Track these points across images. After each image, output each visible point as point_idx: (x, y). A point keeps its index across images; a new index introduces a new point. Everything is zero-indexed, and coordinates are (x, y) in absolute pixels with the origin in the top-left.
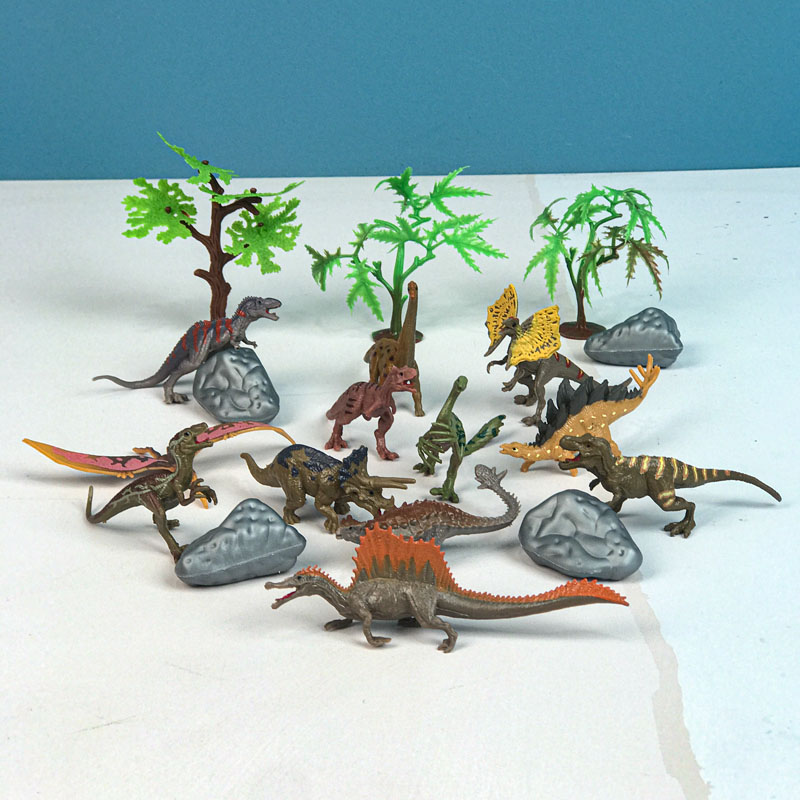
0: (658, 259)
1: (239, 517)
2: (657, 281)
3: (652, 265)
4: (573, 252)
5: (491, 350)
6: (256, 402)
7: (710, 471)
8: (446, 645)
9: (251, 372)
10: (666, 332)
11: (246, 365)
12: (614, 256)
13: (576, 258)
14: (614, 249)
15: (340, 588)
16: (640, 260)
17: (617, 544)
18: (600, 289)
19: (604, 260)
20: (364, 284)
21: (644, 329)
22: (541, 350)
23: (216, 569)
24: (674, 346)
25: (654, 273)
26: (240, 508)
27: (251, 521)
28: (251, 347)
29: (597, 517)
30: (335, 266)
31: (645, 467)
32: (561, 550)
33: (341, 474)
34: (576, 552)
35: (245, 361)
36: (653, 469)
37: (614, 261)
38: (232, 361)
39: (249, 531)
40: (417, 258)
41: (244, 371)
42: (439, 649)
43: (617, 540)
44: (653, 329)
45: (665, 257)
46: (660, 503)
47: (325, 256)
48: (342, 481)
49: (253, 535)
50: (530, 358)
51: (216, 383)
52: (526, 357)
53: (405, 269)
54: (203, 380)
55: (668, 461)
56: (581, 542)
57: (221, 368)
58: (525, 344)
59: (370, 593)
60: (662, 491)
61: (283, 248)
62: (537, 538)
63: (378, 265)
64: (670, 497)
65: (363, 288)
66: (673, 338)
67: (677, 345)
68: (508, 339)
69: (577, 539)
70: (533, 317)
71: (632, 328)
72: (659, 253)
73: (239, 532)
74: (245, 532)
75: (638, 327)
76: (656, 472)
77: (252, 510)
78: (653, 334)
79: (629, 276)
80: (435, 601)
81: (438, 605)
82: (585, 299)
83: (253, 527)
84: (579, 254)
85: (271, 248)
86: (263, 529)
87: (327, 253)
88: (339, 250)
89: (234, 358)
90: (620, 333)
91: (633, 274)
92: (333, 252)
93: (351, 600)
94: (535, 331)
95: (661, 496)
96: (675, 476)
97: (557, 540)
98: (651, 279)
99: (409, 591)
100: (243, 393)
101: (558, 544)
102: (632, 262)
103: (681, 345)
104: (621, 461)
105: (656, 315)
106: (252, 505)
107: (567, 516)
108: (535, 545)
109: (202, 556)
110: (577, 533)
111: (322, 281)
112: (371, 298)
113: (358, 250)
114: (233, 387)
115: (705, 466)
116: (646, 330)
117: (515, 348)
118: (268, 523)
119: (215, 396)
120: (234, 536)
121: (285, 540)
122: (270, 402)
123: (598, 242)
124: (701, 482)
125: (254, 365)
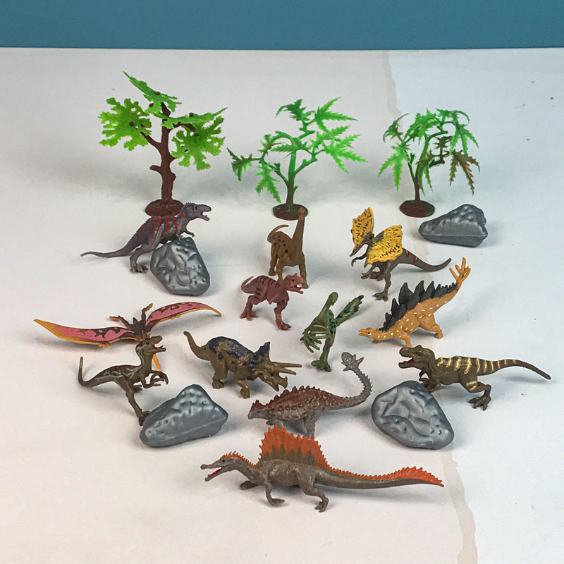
0: (472, 166)
1: (182, 401)
2: (471, 182)
3: (468, 171)
4: (413, 156)
5: (355, 252)
6: (194, 280)
7: (502, 362)
8: (321, 506)
9: (191, 258)
10: (476, 224)
11: (187, 253)
12: (441, 162)
13: (414, 162)
14: (441, 156)
15: (250, 465)
16: (459, 168)
17: (437, 426)
18: (431, 187)
19: (435, 163)
20: (268, 179)
21: (461, 221)
22: (389, 254)
23: (168, 438)
24: (482, 234)
25: (469, 176)
26: (183, 393)
27: (192, 404)
28: (191, 236)
29: (424, 404)
30: (248, 166)
31: (458, 365)
32: (399, 427)
33: (252, 363)
34: (409, 430)
35: (186, 250)
36: (463, 367)
37: (441, 165)
38: (178, 250)
39: (190, 412)
40: (304, 161)
41: (186, 257)
42: (316, 508)
43: (438, 423)
44: (467, 221)
45: (477, 164)
46: (468, 388)
47: (241, 159)
48: (253, 367)
49: (192, 414)
50: (381, 260)
51: (166, 264)
52: (378, 258)
53: (296, 168)
54: (157, 260)
55: (473, 360)
56: (412, 422)
57: (169, 255)
58: (378, 249)
59: (270, 470)
60: (469, 381)
61: (212, 153)
62: (383, 416)
63: (278, 165)
64: (474, 385)
65: (267, 182)
66: (480, 228)
67: (484, 233)
68: (366, 246)
69: (410, 420)
70: (384, 232)
71: (453, 220)
72: (473, 161)
73: (182, 413)
74: (187, 412)
75: (457, 220)
76: (465, 369)
77: (192, 395)
78: (467, 225)
79: (451, 180)
80: (314, 477)
81: (316, 479)
82: (420, 190)
83: (192, 408)
84: (417, 159)
85: (203, 153)
86: (200, 409)
87: (242, 157)
88: (251, 155)
89: (179, 248)
90: (444, 223)
91: (454, 179)
92: (247, 157)
93: (258, 474)
94: (385, 241)
95: (468, 384)
96: (478, 370)
97: (396, 420)
98: (467, 181)
99: (297, 469)
100: (185, 274)
101: (398, 423)
102: (453, 170)
103: (487, 233)
104: (441, 362)
105: (470, 211)
106: (192, 391)
107: (404, 403)
108: (381, 421)
109: (158, 429)
110: (410, 416)
111: (239, 175)
112: (272, 189)
113: (264, 155)
114: (178, 268)
115: (498, 359)
116: (463, 222)
117: (371, 253)
118: (203, 404)
119: (165, 274)
120: (180, 415)
121: (214, 416)
122: (203, 281)
123: (431, 151)
124: (496, 369)
125: (192, 253)
